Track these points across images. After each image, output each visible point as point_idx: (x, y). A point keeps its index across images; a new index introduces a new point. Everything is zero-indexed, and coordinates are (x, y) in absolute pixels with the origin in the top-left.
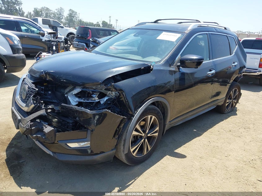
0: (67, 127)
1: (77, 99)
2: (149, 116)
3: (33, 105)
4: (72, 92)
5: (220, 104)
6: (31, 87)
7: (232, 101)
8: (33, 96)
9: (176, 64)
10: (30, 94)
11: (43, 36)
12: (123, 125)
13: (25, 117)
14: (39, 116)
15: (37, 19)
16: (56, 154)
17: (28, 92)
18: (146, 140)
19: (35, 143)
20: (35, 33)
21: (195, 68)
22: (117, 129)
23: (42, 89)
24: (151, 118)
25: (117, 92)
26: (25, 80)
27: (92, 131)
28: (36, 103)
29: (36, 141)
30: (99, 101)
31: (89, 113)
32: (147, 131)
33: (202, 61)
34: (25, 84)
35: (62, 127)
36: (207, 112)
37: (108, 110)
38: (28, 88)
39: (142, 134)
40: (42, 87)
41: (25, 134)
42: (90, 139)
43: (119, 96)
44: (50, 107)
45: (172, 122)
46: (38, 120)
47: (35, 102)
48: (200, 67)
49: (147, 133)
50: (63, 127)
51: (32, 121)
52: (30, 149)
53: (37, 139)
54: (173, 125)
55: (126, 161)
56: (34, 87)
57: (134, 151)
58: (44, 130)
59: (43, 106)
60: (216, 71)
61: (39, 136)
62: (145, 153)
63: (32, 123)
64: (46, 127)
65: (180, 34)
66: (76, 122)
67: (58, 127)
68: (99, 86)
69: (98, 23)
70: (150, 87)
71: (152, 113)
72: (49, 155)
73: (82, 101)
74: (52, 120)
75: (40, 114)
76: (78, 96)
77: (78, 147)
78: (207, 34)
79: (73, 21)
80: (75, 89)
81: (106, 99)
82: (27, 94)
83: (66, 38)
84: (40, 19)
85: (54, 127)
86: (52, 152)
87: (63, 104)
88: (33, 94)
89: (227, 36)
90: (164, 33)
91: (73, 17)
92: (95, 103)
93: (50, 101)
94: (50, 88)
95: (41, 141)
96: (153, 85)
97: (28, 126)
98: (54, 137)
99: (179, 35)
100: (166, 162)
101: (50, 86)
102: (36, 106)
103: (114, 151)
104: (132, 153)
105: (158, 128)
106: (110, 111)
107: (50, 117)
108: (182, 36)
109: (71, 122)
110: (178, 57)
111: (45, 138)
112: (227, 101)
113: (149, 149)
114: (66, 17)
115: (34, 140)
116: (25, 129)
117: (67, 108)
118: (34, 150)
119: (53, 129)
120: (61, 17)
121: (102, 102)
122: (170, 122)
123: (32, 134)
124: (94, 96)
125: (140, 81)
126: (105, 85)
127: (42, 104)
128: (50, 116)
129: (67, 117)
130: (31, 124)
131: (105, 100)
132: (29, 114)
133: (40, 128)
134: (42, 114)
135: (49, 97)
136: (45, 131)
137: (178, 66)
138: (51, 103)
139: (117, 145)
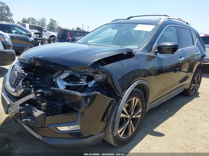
0: (57, 111)
1: (65, 83)
2: (134, 99)
3: (23, 90)
4: (60, 77)
5: (187, 88)
6: (21, 72)
7: (196, 85)
8: (22, 81)
9: (154, 51)
10: (19, 79)
11: (30, 37)
12: (111, 107)
13: (14, 102)
14: (29, 100)
15: (25, 25)
16: (45, 138)
17: (18, 77)
18: (131, 122)
19: (24, 127)
20: (24, 35)
21: (171, 54)
22: (105, 111)
23: (31, 74)
24: (135, 100)
25: (105, 75)
26: (15, 66)
27: (83, 114)
28: (26, 87)
29: (25, 125)
30: (87, 85)
31: (78, 95)
32: (132, 113)
33: (177, 47)
34: (15, 70)
35: (51, 110)
36: (177, 95)
37: (98, 92)
38: (18, 73)
39: (128, 116)
40: (31, 73)
41: (14, 119)
42: (80, 122)
43: (106, 79)
44: (39, 91)
45: (151, 104)
46: (28, 105)
47: (24, 86)
48: (176, 53)
49: (132, 114)
50: (53, 111)
51: (21, 105)
52: (19, 133)
53: (27, 123)
54: (152, 107)
55: (114, 143)
56: (23, 73)
57: (121, 133)
58: (33, 114)
59: (33, 90)
60: (185, 58)
61: (29, 120)
62: (130, 134)
63: (22, 107)
64: (36, 111)
65: (155, 26)
66: (65, 106)
67: (46, 110)
68: (87, 70)
69: (73, 29)
70: (135, 70)
71: (136, 95)
72: (39, 139)
73: (70, 84)
74: (41, 104)
75: (30, 98)
76: (66, 81)
77: (68, 130)
78: (175, 26)
79: (53, 27)
80: (64, 73)
81: (93, 82)
82: (16, 80)
83: (49, 38)
84: (27, 25)
85: (43, 111)
86: (42, 136)
87: (52, 88)
88: (22, 79)
89: (189, 29)
90: (139, 25)
91: (54, 24)
92: (83, 86)
93: (39, 86)
94: (39, 74)
95: (30, 126)
96: (138, 69)
97: (17, 111)
98: (44, 121)
99: (153, 27)
100: (149, 142)
101: (38, 71)
102: (25, 90)
103: (103, 133)
104: (119, 135)
105: (140, 110)
106: (100, 93)
107: (39, 102)
108: (156, 27)
109: (60, 105)
110: (156, 45)
111: (35, 122)
112: (192, 85)
113: (134, 130)
114: (47, 25)
115: (24, 125)
116: (14, 114)
117: (56, 92)
118: (23, 134)
119: (43, 112)
120: (44, 25)
121: (90, 86)
122: (150, 104)
123: (21, 119)
124: (82, 80)
125: (125, 65)
126: (93, 68)
127: (31, 88)
128: (39, 100)
129: (56, 101)
130: (20, 108)
131: (93, 84)
132: (18, 98)
133: (30, 112)
134: (31, 98)
135: (38, 82)
136: (35, 115)
137: (156, 53)
138: (40, 88)
139: (106, 127)
